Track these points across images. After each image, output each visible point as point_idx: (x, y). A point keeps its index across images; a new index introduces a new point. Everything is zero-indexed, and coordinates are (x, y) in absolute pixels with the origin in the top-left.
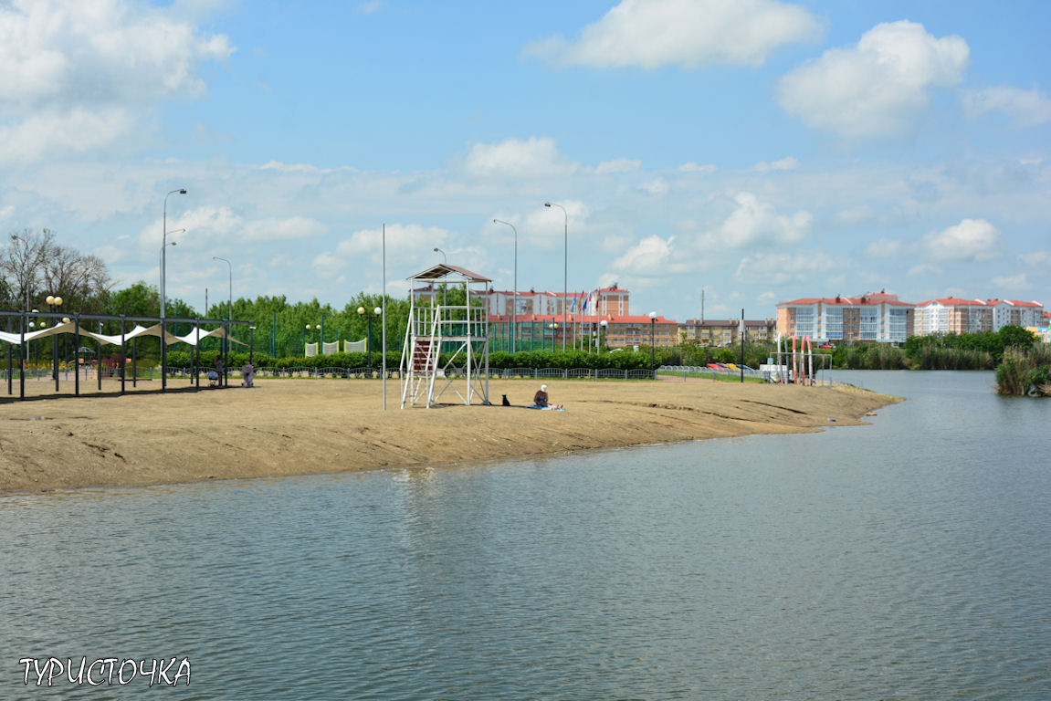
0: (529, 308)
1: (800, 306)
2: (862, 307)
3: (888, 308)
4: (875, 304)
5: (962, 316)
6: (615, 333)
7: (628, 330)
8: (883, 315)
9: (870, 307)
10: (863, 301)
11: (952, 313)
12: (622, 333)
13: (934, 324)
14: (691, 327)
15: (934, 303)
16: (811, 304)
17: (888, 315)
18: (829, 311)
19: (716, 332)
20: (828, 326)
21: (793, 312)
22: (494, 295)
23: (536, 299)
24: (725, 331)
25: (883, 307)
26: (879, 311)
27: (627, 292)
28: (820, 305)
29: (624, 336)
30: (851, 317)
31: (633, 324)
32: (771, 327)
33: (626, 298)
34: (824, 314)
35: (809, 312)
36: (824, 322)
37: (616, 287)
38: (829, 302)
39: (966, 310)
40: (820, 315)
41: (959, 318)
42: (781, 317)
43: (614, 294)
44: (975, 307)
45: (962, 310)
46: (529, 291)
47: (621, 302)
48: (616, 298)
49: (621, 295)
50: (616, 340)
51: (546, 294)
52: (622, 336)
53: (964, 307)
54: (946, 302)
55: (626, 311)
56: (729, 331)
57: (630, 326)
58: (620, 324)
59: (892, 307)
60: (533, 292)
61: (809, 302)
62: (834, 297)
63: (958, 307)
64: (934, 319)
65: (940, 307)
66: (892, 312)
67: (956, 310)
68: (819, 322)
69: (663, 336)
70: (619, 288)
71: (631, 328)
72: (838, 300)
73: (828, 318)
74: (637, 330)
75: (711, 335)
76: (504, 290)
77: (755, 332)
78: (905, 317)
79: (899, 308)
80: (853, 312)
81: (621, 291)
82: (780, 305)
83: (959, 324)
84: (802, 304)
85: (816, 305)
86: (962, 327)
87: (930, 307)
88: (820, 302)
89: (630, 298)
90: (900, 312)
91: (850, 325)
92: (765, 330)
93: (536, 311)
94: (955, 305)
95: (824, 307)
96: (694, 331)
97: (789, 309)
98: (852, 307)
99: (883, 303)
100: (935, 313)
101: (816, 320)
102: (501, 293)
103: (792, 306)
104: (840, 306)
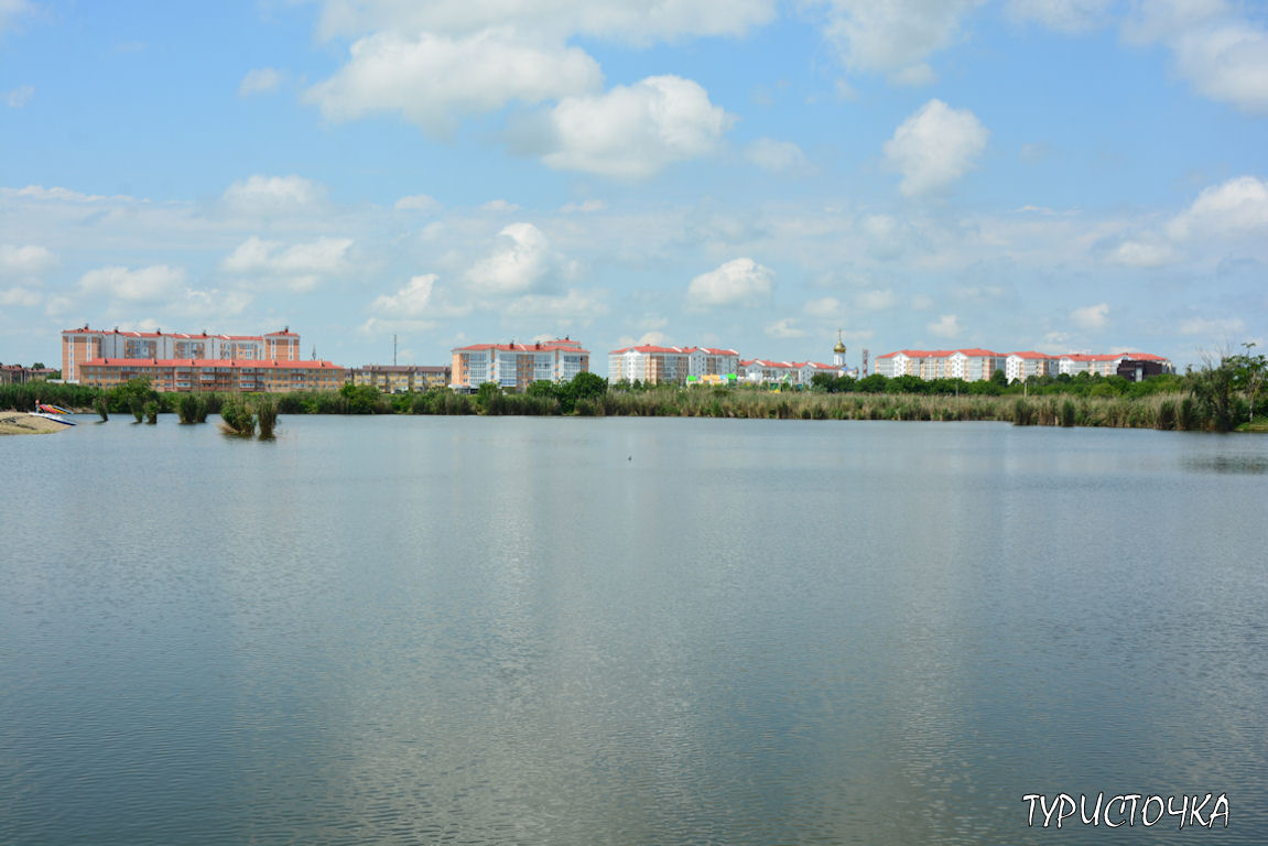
0: (200, 352)
1: (474, 352)
2: (537, 353)
3: (562, 355)
4: (549, 351)
5: (658, 364)
6: (279, 378)
7: (293, 375)
8: (557, 361)
9: (546, 354)
10: (538, 346)
11: (648, 360)
12: (286, 378)
13: (632, 371)
14: (367, 373)
15: (632, 351)
16: (484, 350)
17: (562, 362)
18: (502, 358)
19: (392, 378)
20: (501, 372)
21: (466, 358)
22: (161, 338)
23: (208, 342)
24: (402, 377)
25: (557, 354)
26: (554, 357)
27: (298, 336)
28: (493, 352)
29: (288, 382)
30: (525, 363)
31: (297, 370)
32: (448, 373)
33: (296, 343)
34: (497, 360)
35: (482, 358)
36: (497, 369)
37: (287, 331)
38: (501, 348)
39: (662, 358)
40: (493, 361)
41: (654, 366)
42: (455, 363)
43: (284, 338)
44: (670, 355)
45: (658, 358)
46: (200, 334)
47: (291, 346)
48: (286, 343)
49: (291, 339)
50: (280, 386)
51: (219, 337)
52: (285, 382)
53: (660, 354)
54: (642, 350)
55: (297, 356)
56: (406, 377)
57: (294, 372)
58: (285, 370)
59: (566, 354)
60: (205, 335)
61: (483, 348)
62: (508, 343)
63: (654, 355)
64: (632, 366)
65: (636, 354)
66: (567, 359)
67: (651, 358)
68: (493, 369)
69: (330, 383)
70: (290, 331)
71: (297, 374)
72: (512, 346)
73: (501, 364)
74: (302, 375)
75: (387, 381)
76: (173, 333)
77: (434, 378)
78: (579, 364)
79: (574, 355)
80: (527, 359)
81: (291, 335)
82: (454, 351)
83: (654, 371)
84: (475, 350)
85: (490, 351)
86: (658, 375)
87: (628, 354)
88: (493, 348)
89: (301, 343)
90: (574, 359)
91: (525, 371)
92: (443, 376)
93: (208, 356)
94: (651, 353)
95: (498, 353)
96: (369, 377)
97: (461, 355)
98: (526, 353)
99: (557, 350)
100: (632, 361)
101: (489, 367)
102: (169, 335)
103: (464, 352)
104: (513, 353)
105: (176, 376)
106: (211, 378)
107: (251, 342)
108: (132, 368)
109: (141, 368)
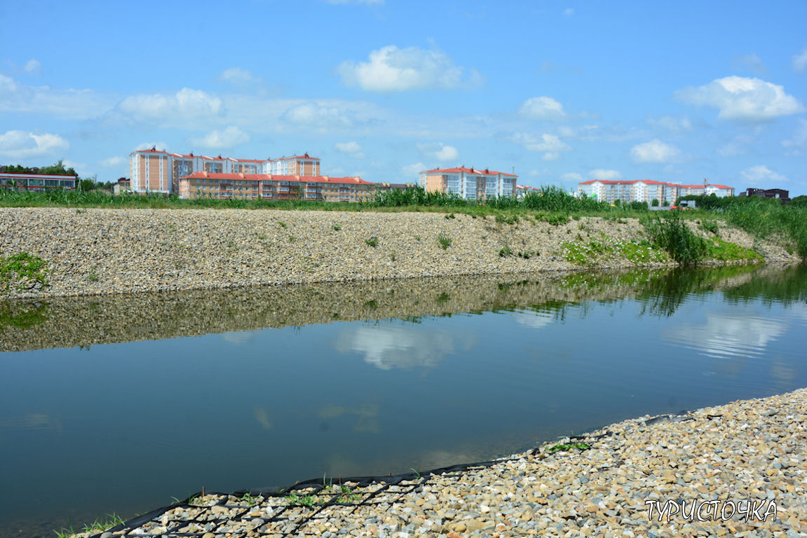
1: (450, 174)
2: (487, 176)
3: (502, 178)
4: (494, 175)
7: (341, 188)
9: (492, 176)
10: (487, 171)
17: (502, 180)
18: (468, 179)
20: (467, 189)
21: (446, 178)
25: (499, 177)
26: (497, 179)
27: (318, 159)
28: (462, 173)
29: (338, 193)
30: (481, 183)
31: (344, 184)
33: (318, 164)
34: (465, 179)
35: (456, 178)
36: (465, 187)
38: (466, 171)
40: (462, 181)
43: (309, 160)
47: (314, 166)
48: (311, 164)
49: (314, 161)
52: (336, 194)
57: (341, 186)
58: (335, 184)
59: (505, 177)
61: (456, 170)
62: (470, 168)
66: (505, 181)
68: (462, 186)
69: (366, 194)
71: (343, 187)
72: (472, 170)
73: (467, 183)
74: (347, 189)
79: (508, 177)
80: (482, 180)
84: (452, 172)
85: (460, 173)
88: (462, 171)
90: (509, 181)
91: (480, 188)
95: (465, 174)
97: (443, 176)
98: (482, 176)
99: (500, 174)
101: (460, 183)
103: (445, 174)
104: (473, 175)
105: (261, 188)
106: (286, 190)
107: (253, 164)
108: (228, 180)
109: (235, 181)
